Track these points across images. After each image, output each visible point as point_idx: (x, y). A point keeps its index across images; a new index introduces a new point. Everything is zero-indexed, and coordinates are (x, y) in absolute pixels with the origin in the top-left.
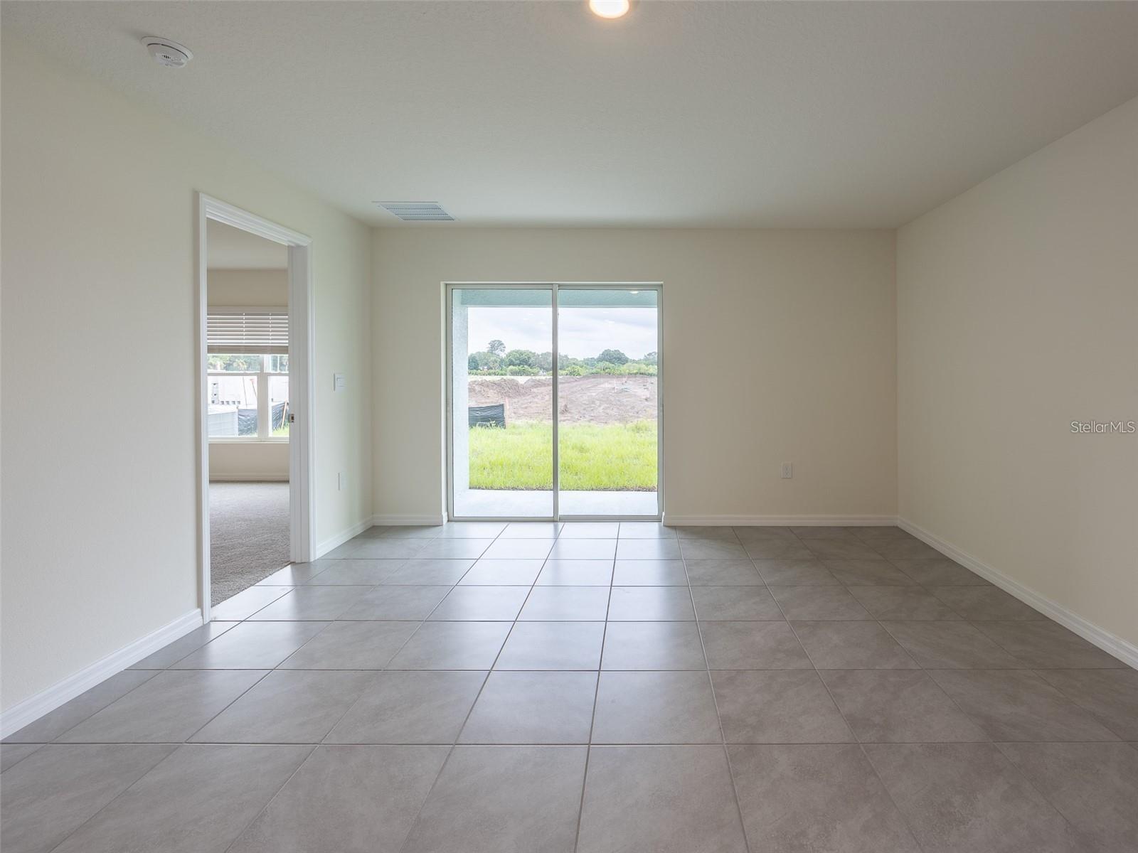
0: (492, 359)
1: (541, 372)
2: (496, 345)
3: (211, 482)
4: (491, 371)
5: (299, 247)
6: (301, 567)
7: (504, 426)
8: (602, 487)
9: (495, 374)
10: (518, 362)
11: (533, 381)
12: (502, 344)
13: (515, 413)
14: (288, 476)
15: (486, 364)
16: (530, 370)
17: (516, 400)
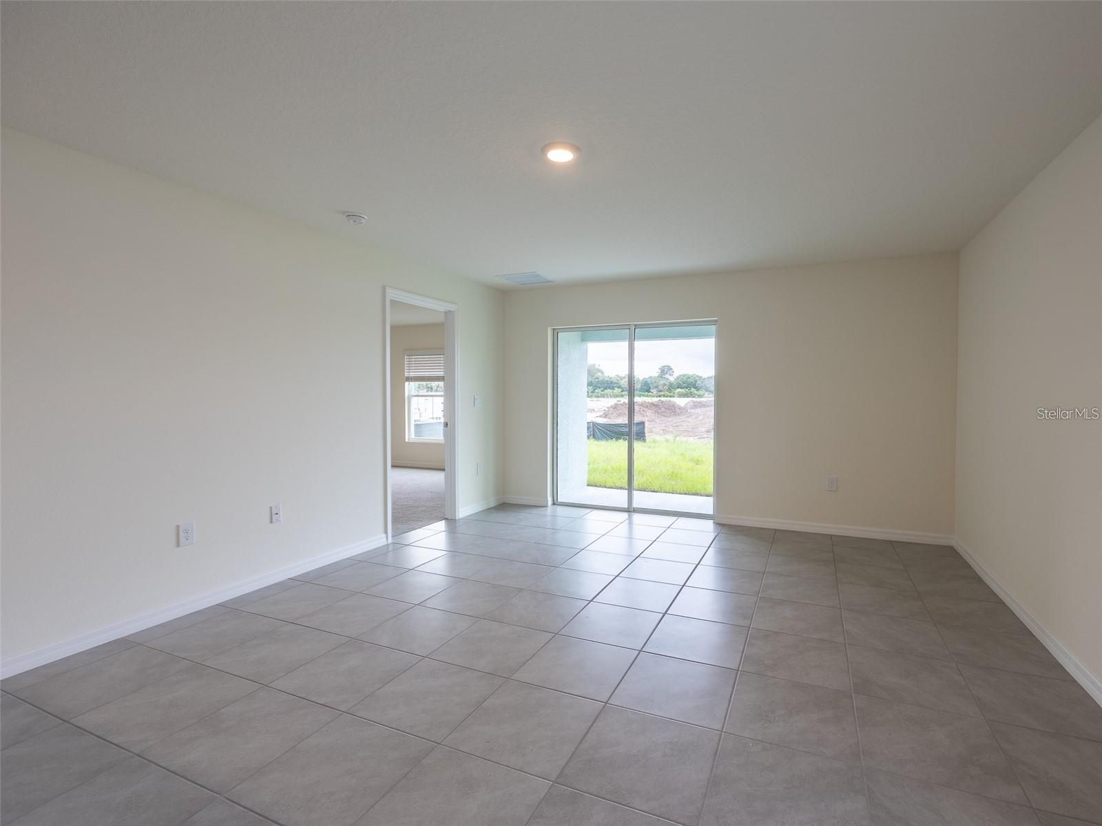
0: (662, 382)
1: (706, 394)
2: (665, 370)
3: (393, 466)
4: (661, 393)
5: (450, 311)
6: (451, 522)
7: (644, 440)
8: (694, 491)
9: (664, 396)
10: (686, 385)
11: (694, 402)
12: (672, 369)
13: (663, 430)
14: (444, 466)
15: (657, 387)
16: (696, 392)
17: (670, 419)
